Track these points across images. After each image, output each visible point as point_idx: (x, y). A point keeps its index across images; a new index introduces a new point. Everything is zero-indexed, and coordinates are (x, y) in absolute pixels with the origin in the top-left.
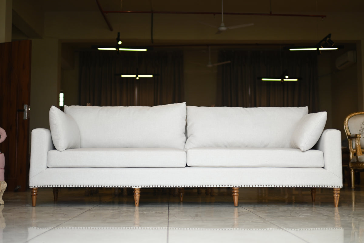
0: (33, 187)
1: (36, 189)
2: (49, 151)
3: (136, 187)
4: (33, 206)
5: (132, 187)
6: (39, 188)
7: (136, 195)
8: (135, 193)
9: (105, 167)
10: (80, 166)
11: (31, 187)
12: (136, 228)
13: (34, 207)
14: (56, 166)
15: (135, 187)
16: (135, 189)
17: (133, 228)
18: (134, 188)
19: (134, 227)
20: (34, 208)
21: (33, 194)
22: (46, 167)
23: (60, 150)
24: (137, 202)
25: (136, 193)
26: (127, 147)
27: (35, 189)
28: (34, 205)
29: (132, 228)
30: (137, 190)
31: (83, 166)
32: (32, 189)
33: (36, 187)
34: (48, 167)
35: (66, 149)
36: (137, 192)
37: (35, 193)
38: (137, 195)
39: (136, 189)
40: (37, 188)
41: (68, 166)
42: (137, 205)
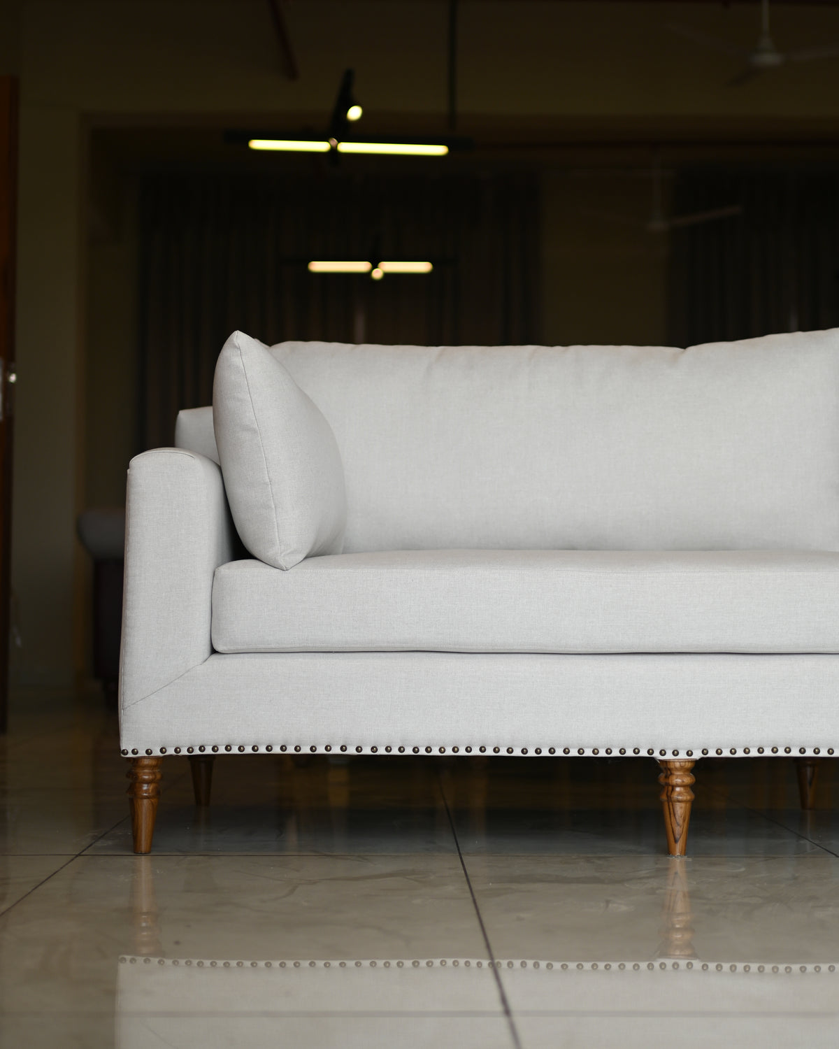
0: (142, 753)
1: (153, 762)
2: (218, 566)
3: (675, 753)
4: (136, 850)
5: (656, 755)
6: (171, 756)
7: (675, 796)
8: (668, 784)
9: (517, 648)
10: (384, 646)
11: (130, 755)
12: (675, 966)
13: (146, 854)
14: (262, 647)
15: (669, 756)
16: (672, 766)
17: (663, 966)
18: (666, 762)
19: (669, 962)
20: (144, 863)
21: (141, 787)
22: (206, 649)
23: (282, 562)
24: (678, 830)
25: (673, 787)
27: (146, 762)
28: (144, 844)
29: (656, 964)
30: (682, 768)
31: (398, 646)
32: (136, 762)
33: (157, 753)
34: (214, 651)
35: (306, 558)
36: (679, 781)
37: (148, 782)
38: (680, 794)
39: (677, 765)
40: (157, 758)
41: (324, 647)
42: (678, 847)
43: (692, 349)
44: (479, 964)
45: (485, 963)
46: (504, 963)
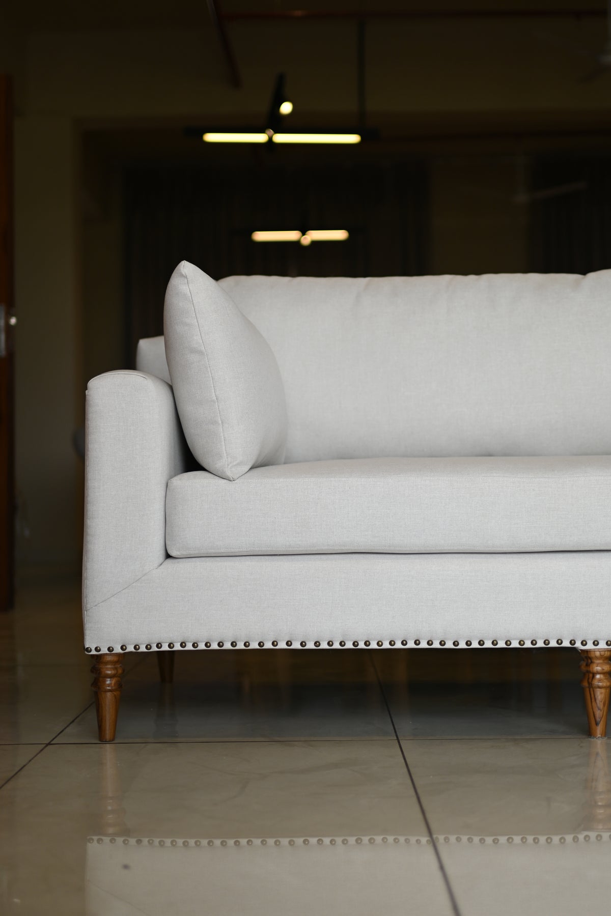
0: (104, 650)
1: (115, 659)
2: (171, 477)
3: (596, 643)
4: (102, 739)
5: (578, 645)
6: (131, 653)
7: (596, 683)
8: (589, 672)
9: (446, 549)
10: (325, 549)
11: (94, 652)
12: (599, 837)
13: (111, 741)
14: (212, 551)
15: (590, 646)
16: (592, 655)
17: (587, 838)
18: (587, 651)
19: (593, 835)
20: (108, 750)
21: (105, 681)
22: (161, 554)
23: (229, 474)
24: (598, 714)
25: (594, 675)
26: (490, 455)
27: (109, 658)
28: (108, 734)
29: (581, 837)
30: (601, 657)
31: (338, 549)
32: (99, 658)
33: (118, 650)
34: (168, 556)
35: (251, 468)
36: (599, 668)
37: (111, 677)
38: (600, 680)
39: (598, 654)
40: (118, 655)
41: (269, 550)
42: (599, 730)
43: (591, 275)
44: (418, 841)
45: (424, 840)
46: (441, 838)
